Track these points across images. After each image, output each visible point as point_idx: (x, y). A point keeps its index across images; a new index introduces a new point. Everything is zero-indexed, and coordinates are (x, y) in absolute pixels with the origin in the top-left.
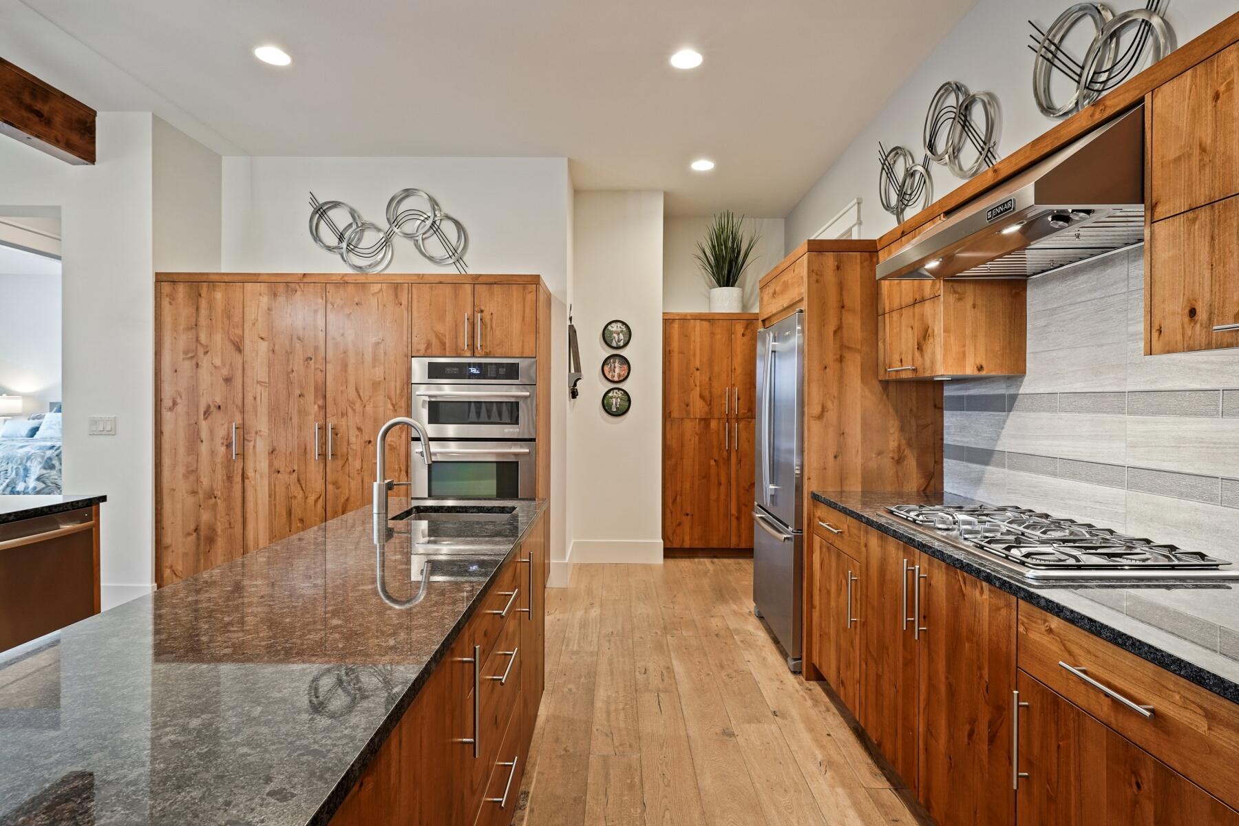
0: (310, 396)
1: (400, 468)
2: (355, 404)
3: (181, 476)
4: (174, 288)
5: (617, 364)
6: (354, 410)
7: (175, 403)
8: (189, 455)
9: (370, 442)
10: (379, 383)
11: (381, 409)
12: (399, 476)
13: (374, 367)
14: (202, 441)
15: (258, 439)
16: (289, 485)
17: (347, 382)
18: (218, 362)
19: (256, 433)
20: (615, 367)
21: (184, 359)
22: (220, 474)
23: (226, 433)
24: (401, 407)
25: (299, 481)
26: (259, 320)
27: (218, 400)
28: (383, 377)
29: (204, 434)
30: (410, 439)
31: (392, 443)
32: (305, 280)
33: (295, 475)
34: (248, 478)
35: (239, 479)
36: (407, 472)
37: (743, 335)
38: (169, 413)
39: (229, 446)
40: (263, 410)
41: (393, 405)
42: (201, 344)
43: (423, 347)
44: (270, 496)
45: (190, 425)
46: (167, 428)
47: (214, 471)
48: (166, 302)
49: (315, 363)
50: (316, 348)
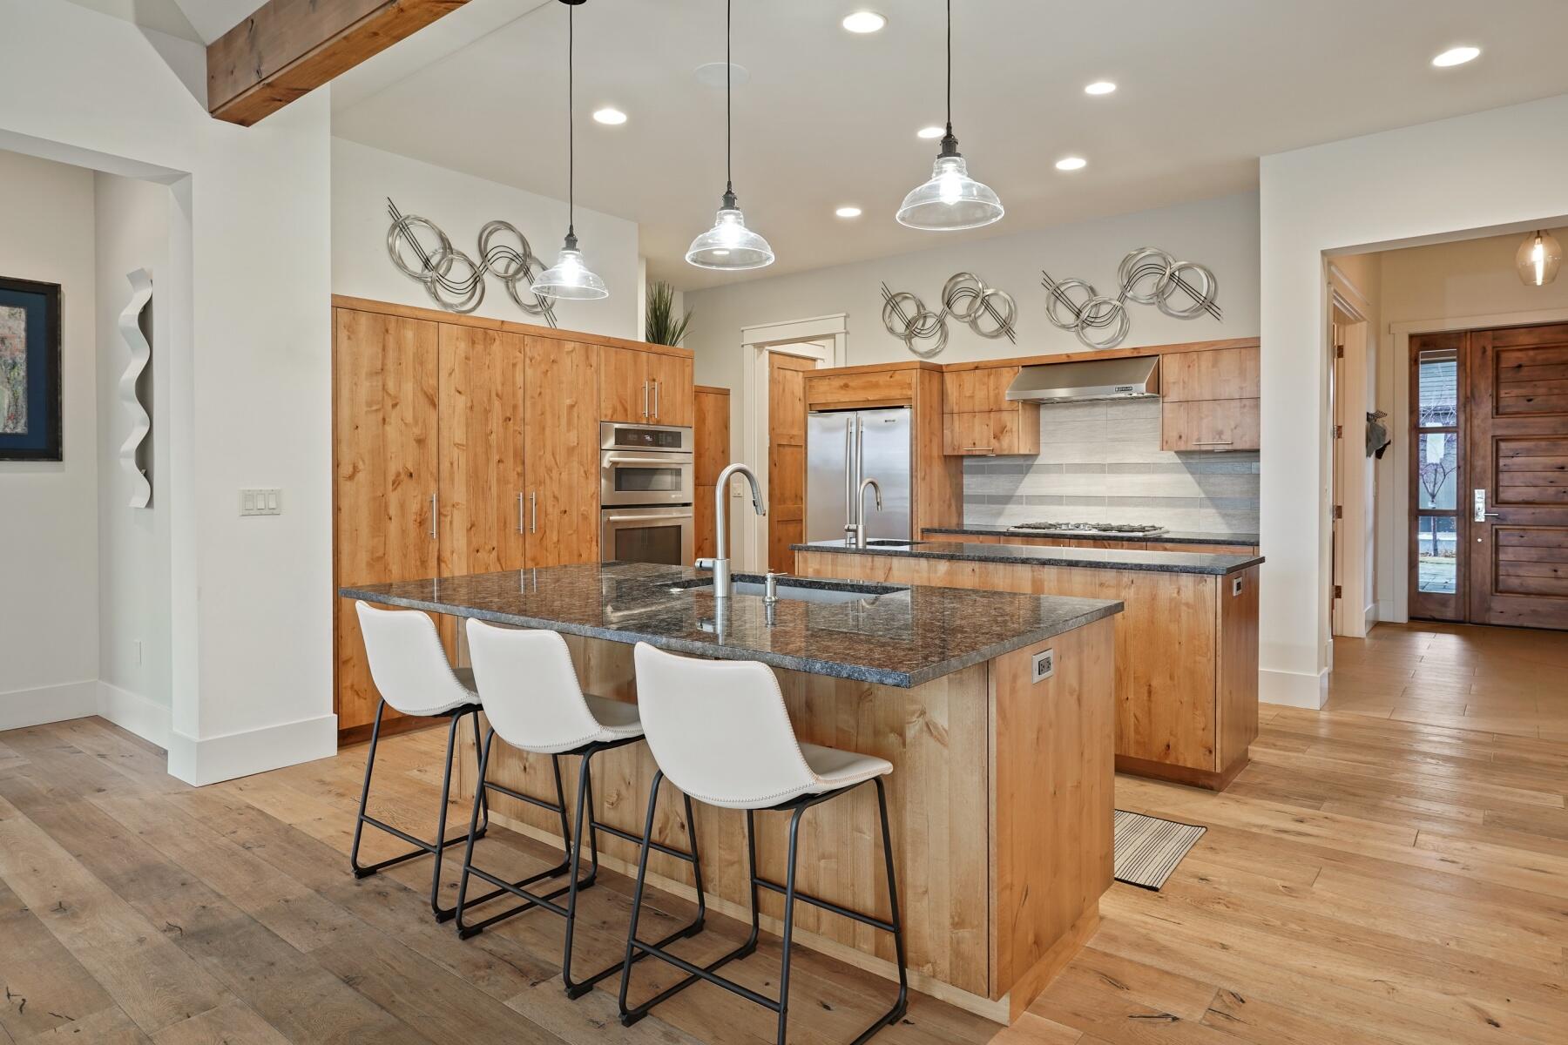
0: (510, 462)
1: (591, 538)
2: (551, 471)
3: (364, 565)
4: (354, 318)
6: (551, 478)
7: (355, 469)
8: (373, 537)
9: (565, 512)
10: (573, 448)
11: (576, 476)
12: (591, 546)
13: (569, 431)
14: (390, 519)
15: (455, 512)
16: (489, 565)
17: (544, 445)
18: (409, 419)
19: (453, 506)
21: (366, 412)
22: (413, 559)
23: (419, 506)
24: (592, 474)
25: (499, 560)
26: (457, 371)
27: (411, 466)
28: (576, 442)
29: (393, 511)
30: (600, 508)
31: (585, 513)
33: (494, 553)
34: (444, 562)
36: (597, 542)
38: (348, 483)
39: (423, 523)
40: (461, 478)
41: (585, 472)
42: (388, 394)
43: (609, 412)
45: (375, 499)
46: (345, 504)
47: (405, 556)
48: (343, 335)
49: (514, 424)
50: (515, 407)
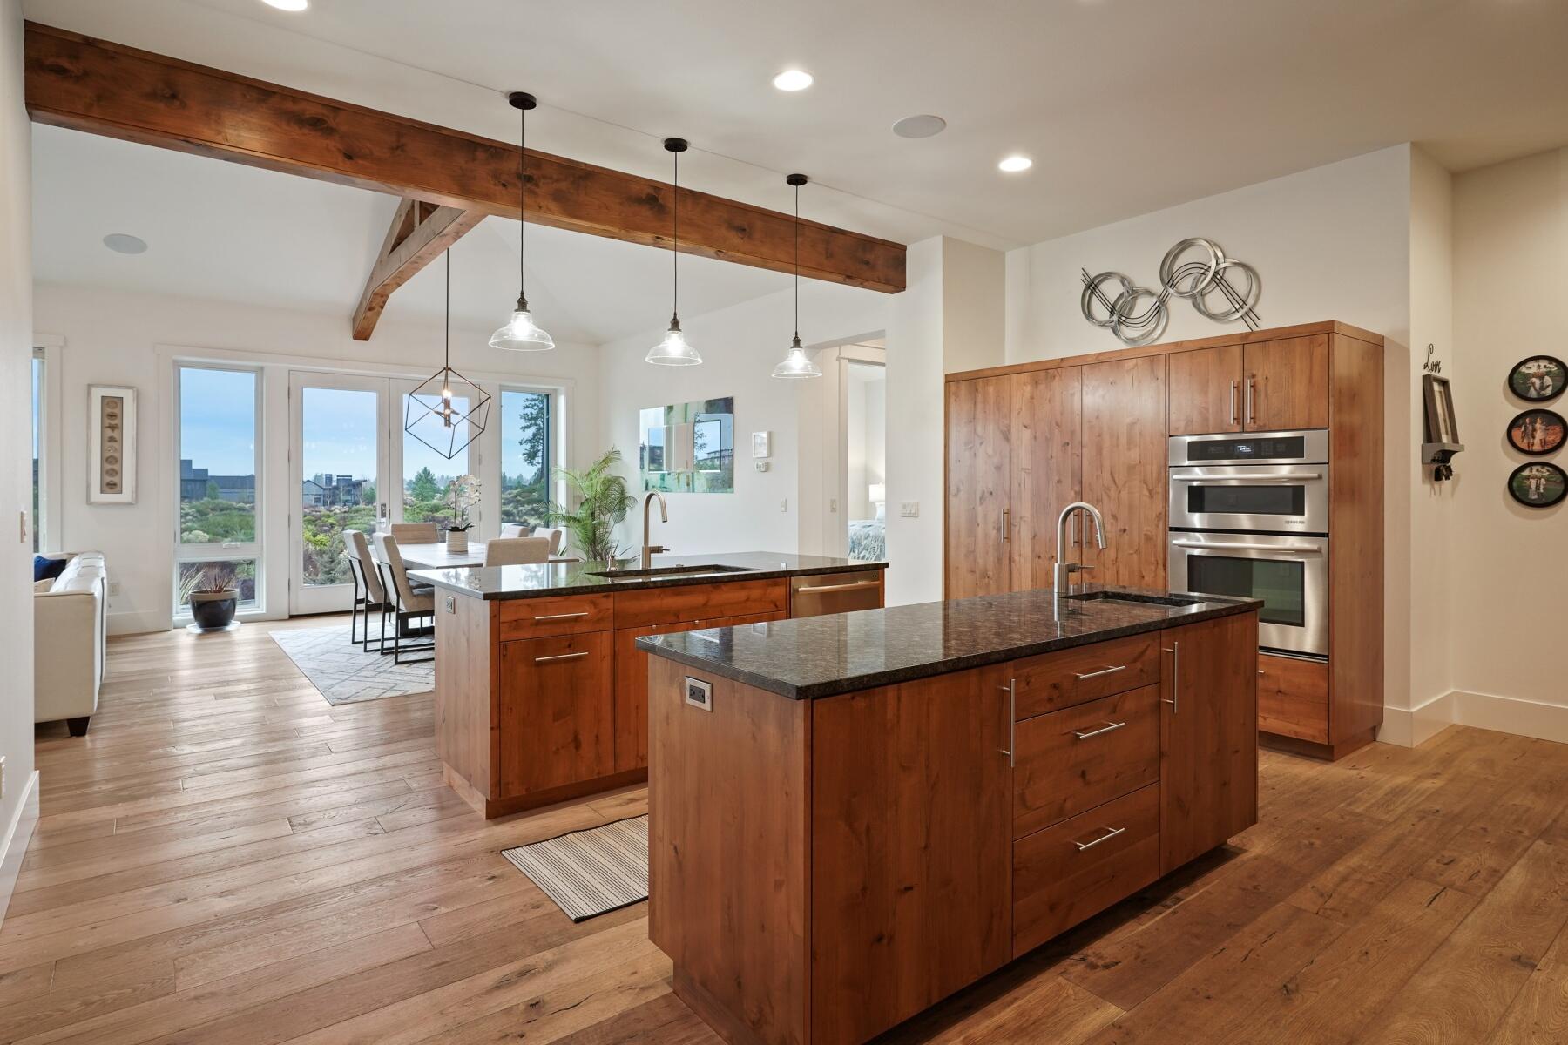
0: (1067, 481)
1: (1157, 561)
2: (1110, 490)
3: (963, 556)
5: (1538, 425)
6: (1109, 496)
7: (958, 490)
8: (969, 537)
9: (1125, 531)
10: (1135, 467)
11: (1136, 495)
12: (1156, 569)
13: (1129, 449)
14: (978, 525)
15: (1022, 523)
16: (1048, 570)
17: (1102, 466)
18: (990, 452)
19: (1021, 518)
20: (1534, 430)
21: (965, 450)
22: (991, 559)
23: (996, 517)
24: (1158, 493)
26: (1023, 408)
27: (991, 486)
28: (1138, 460)
29: (980, 520)
30: (1167, 529)
31: (1149, 533)
32: (1063, 365)
34: (1014, 562)
35: (1007, 561)
36: (1164, 566)
38: (954, 500)
39: (998, 530)
40: (1026, 496)
41: (1150, 491)
42: (978, 436)
43: (1182, 424)
44: (1032, 580)
45: (969, 510)
46: (952, 512)
47: (987, 553)
48: (952, 399)
49: (1072, 448)
50: (1073, 433)
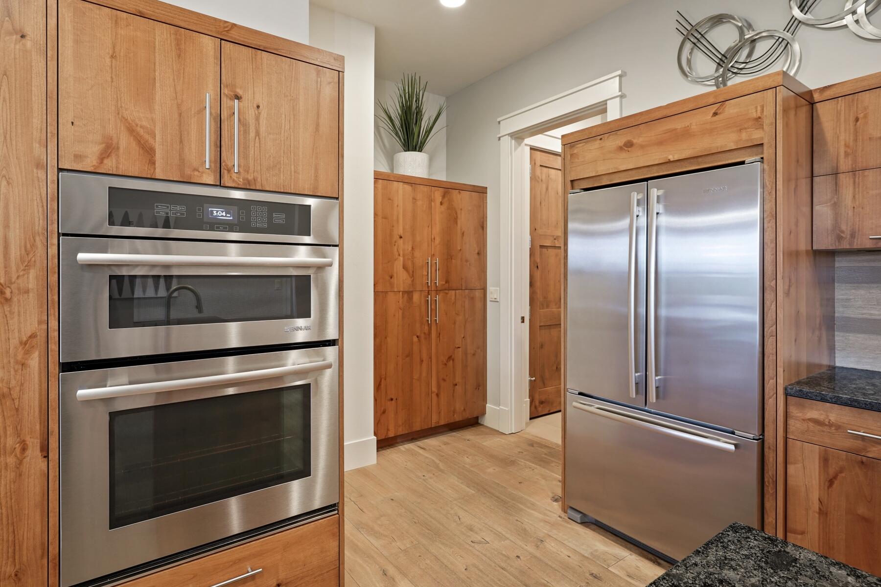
24: (27, 292)
30: (54, 368)
36: (47, 448)
37: (441, 203)
43: (92, 150)
